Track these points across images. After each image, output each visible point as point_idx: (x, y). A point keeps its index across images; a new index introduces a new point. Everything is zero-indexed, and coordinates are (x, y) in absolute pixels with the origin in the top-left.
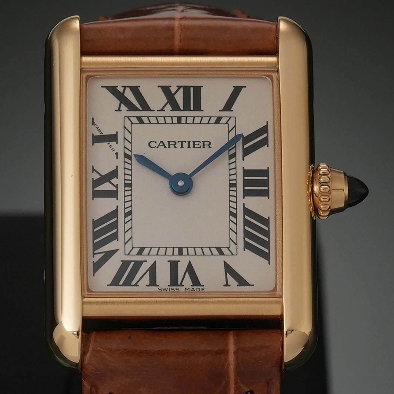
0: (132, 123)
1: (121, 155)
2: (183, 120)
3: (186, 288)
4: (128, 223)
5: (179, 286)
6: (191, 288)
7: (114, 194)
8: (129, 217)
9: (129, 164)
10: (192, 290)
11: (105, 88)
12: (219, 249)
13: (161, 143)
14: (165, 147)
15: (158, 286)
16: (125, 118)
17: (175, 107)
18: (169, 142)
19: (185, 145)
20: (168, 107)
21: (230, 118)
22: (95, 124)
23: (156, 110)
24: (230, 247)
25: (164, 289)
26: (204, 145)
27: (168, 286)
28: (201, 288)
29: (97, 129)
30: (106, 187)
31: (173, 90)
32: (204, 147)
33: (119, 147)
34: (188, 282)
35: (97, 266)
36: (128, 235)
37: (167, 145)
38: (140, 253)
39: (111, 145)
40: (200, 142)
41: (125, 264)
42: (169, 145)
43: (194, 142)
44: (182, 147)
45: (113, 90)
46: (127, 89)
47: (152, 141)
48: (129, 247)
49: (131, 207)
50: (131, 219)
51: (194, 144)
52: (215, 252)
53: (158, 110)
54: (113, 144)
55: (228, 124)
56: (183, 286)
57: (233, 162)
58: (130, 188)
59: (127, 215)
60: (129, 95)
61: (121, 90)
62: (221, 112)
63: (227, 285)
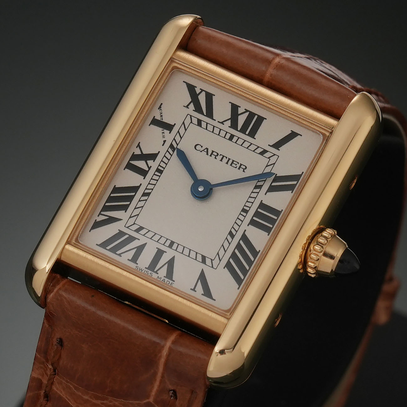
0: (191, 122)
1: (167, 144)
2: (235, 139)
3: (158, 277)
4: (142, 202)
5: (154, 272)
6: (163, 278)
7: (143, 173)
8: (145, 198)
9: (170, 154)
10: (163, 280)
11: (185, 84)
12: (204, 258)
13: (206, 149)
14: (207, 154)
15: (137, 264)
16: (188, 115)
17: (234, 125)
18: (213, 152)
19: (225, 160)
20: (229, 123)
21: (275, 155)
22: (161, 110)
23: (217, 121)
24: (214, 260)
25: (140, 269)
26: (240, 167)
27: (146, 268)
28: (171, 282)
29: (160, 114)
30: (141, 164)
31: (240, 111)
32: (239, 169)
33: (169, 137)
34: (163, 272)
35: (97, 225)
36: (137, 212)
37: (210, 153)
38: (138, 231)
39: (164, 132)
40: (238, 163)
41: (121, 234)
42: (212, 154)
43: (233, 161)
44: (221, 160)
45: (191, 88)
46: (204, 93)
47: (199, 145)
48: (132, 221)
49: (151, 190)
50: (146, 200)
51: (232, 163)
52: (199, 258)
53: (218, 122)
54: (166, 132)
55: (270, 159)
56: (158, 273)
57: (256, 192)
58: (159, 174)
59: (144, 194)
60: (202, 98)
61: (198, 91)
62: (269, 147)
63: (194, 290)
